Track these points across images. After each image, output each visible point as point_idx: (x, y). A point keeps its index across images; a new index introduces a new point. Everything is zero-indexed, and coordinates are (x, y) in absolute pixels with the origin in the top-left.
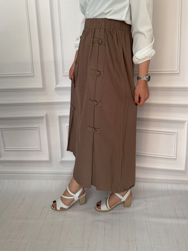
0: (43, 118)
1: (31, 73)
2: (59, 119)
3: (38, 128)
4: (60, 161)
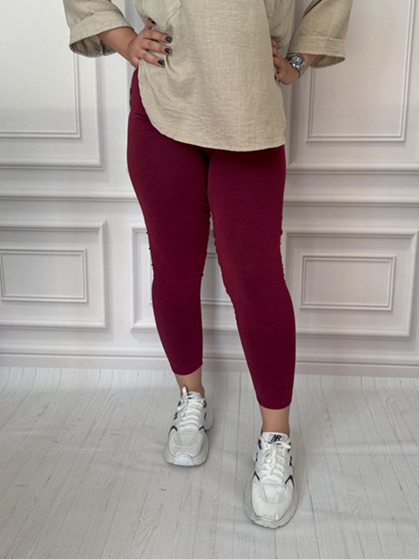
0: (97, 232)
1: (75, 131)
2: (133, 234)
3: (84, 253)
4: (131, 327)
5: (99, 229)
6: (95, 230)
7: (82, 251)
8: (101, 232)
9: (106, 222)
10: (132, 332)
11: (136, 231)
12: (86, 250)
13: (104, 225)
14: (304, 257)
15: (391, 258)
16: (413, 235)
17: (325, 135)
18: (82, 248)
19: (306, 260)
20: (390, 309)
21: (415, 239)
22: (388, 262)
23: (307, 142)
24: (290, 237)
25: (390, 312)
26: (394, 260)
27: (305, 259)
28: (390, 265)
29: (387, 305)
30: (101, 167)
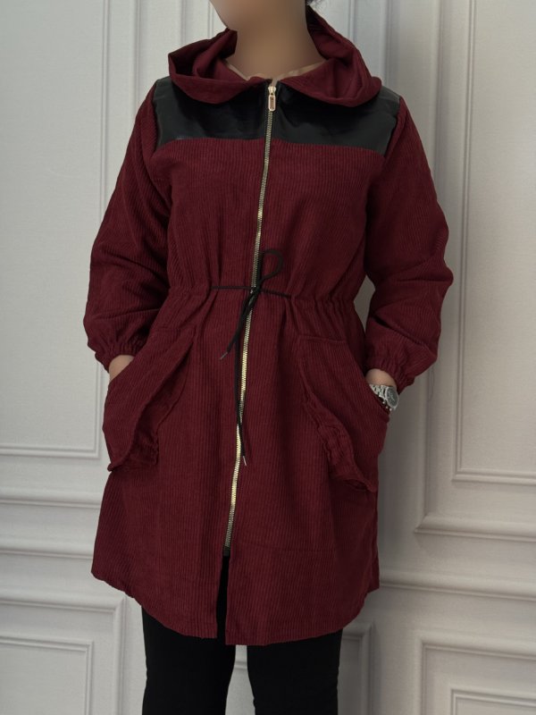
0: (112, 614)
3: (90, 648)
5: (114, 609)
6: (110, 610)
7: (87, 646)
8: (117, 613)
12: (93, 643)
13: (123, 602)
14: (453, 691)
17: (483, 470)
18: (88, 641)
19: (457, 698)
23: (454, 481)
24: (427, 649)
27: (456, 695)
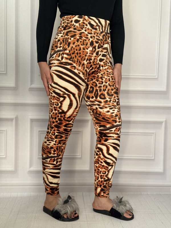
1: (4, 70)
2: (31, 122)
4: (28, 170)
5: (13, 119)
6: (11, 120)
7: (4, 131)
8: (14, 121)
9: (17, 116)
10: (28, 173)
11: (32, 121)
12: (6, 130)
13: (16, 117)
15: (153, 133)
16: (162, 122)
20: (153, 158)
21: (164, 124)
22: (152, 135)
25: (153, 160)
26: (154, 134)
28: (153, 136)
29: (152, 156)
30: (16, 88)
